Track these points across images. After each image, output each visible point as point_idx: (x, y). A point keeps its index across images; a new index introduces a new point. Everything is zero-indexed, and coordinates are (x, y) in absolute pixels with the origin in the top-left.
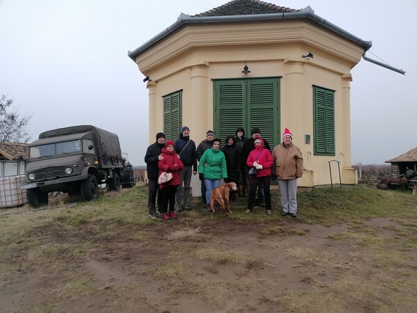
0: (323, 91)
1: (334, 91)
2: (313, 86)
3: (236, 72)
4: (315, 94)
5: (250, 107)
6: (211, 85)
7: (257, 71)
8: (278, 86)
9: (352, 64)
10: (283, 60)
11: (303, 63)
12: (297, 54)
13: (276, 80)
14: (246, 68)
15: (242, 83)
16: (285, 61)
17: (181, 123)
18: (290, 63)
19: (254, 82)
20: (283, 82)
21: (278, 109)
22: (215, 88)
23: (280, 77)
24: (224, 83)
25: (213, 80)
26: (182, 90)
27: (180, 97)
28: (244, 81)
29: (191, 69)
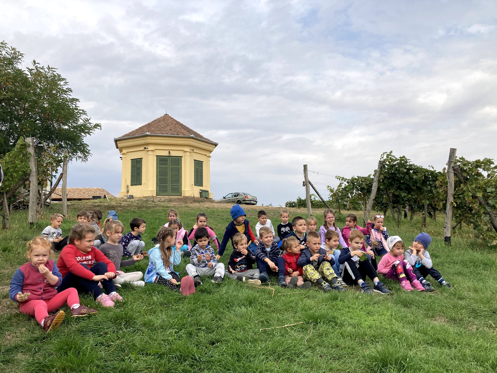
0: (198, 162)
1: (203, 162)
2: (194, 160)
3: (166, 153)
4: (195, 163)
5: (171, 167)
6: (156, 157)
7: (173, 154)
8: (181, 160)
9: (211, 152)
10: (183, 150)
11: (190, 152)
12: (187, 149)
13: (180, 157)
14: (169, 152)
17: (141, 172)
18: (185, 152)
19: (172, 157)
20: (183, 158)
21: (181, 168)
22: (157, 159)
23: (182, 157)
24: (160, 157)
25: (156, 156)
26: (142, 158)
27: (141, 161)
28: (168, 157)
29: (148, 151)
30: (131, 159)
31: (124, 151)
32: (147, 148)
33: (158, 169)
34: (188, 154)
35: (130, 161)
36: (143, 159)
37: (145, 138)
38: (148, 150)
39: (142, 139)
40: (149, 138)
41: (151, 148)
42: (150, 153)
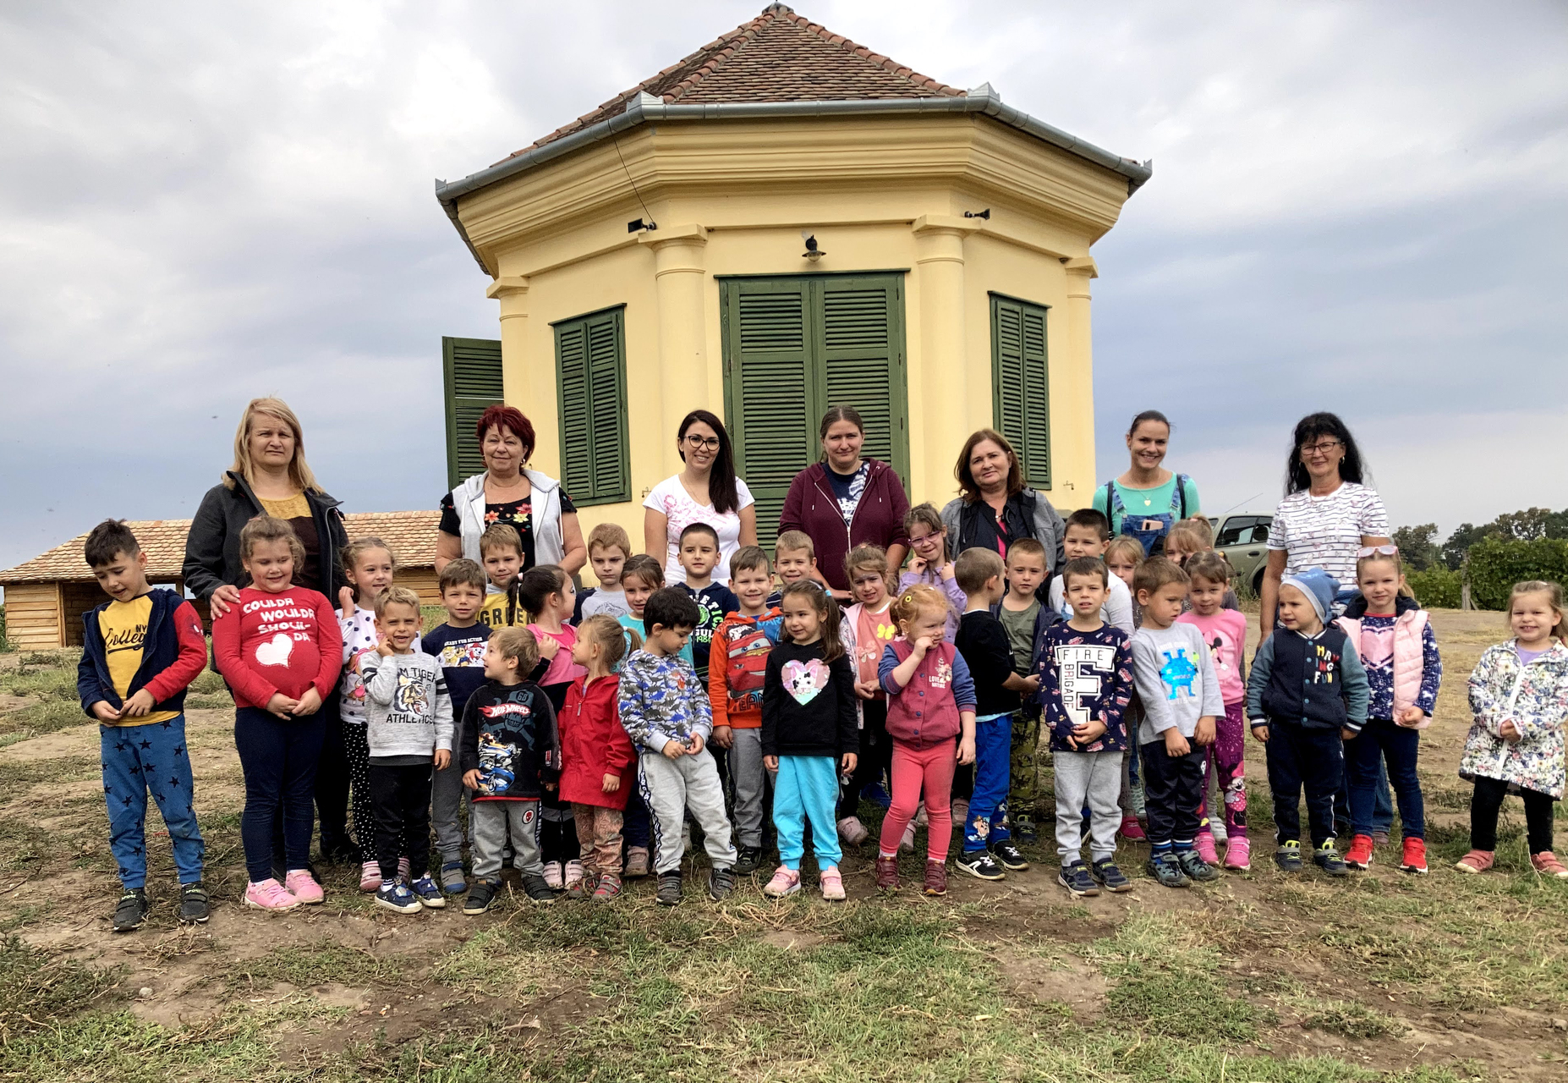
0: (1017, 308)
1: (1044, 308)
2: (991, 294)
3: (785, 256)
4: (994, 315)
5: (824, 353)
6: (713, 292)
7: (841, 254)
8: (899, 294)
9: (1094, 231)
10: (910, 223)
11: (964, 233)
12: (942, 210)
13: (891, 279)
14: (811, 244)
15: (802, 286)
16: (916, 226)
17: (623, 405)
18: (930, 231)
19: (831, 284)
20: (911, 285)
21: (901, 359)
22: (725, 301)
23: (902, 273)
24: (749, 287)
25: (720, 279)
26: (622, 307)
27: (619, 328)
28: (806, 283)
29: (656, 246)
30: (555, 325)
31: (511, 271)
32: (653, 227)
33: (737, 375)
34: (948, 247)
35: (548, 339)
36: (628, 315)
37: (629, 147)
38: (655, 236)
39: (609, 154)
40: (656, 139)
41: (676, 220)
42: (673, 258)
